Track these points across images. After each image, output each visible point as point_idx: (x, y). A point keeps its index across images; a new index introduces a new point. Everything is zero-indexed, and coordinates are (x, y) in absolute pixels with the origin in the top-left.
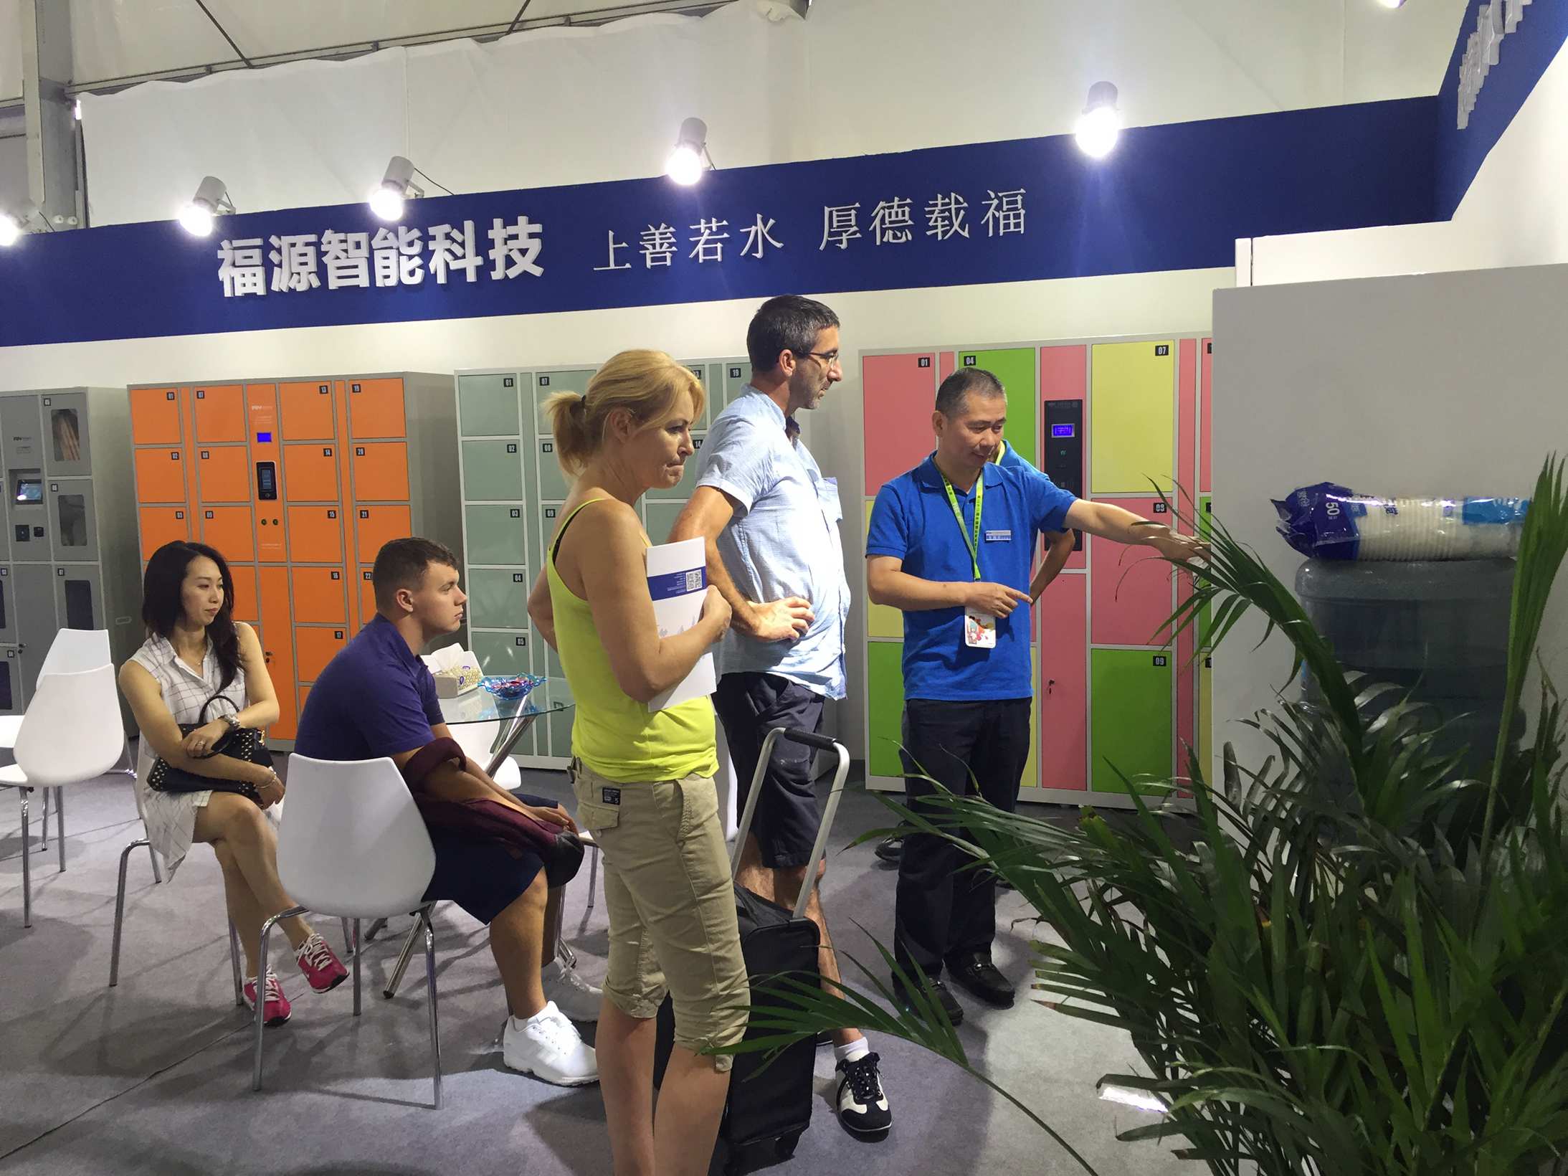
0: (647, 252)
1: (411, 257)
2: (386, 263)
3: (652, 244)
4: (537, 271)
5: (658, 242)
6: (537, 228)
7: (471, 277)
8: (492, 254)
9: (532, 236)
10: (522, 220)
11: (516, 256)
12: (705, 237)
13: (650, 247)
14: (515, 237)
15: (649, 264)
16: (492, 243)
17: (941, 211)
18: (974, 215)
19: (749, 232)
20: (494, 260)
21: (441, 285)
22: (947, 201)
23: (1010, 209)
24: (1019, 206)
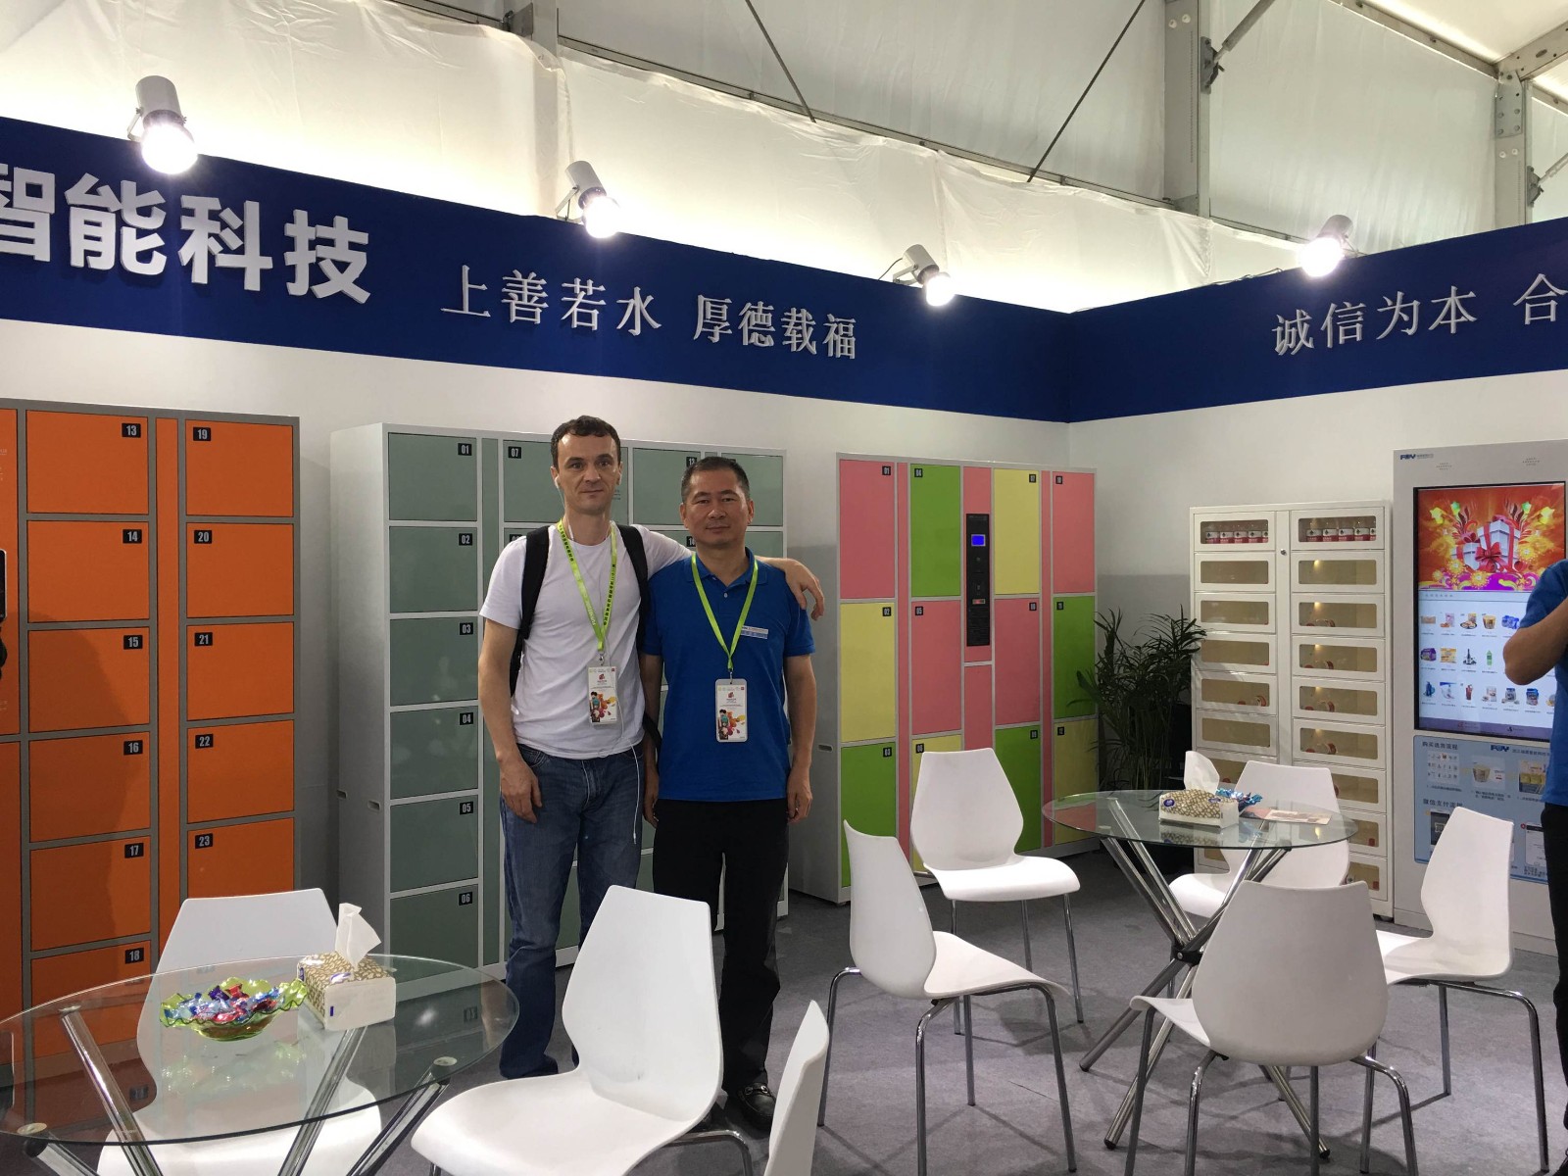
0: (514, 303)
1: (142, 233)
2: (93, 231)
3: (518, 294)
4: (361, 296)
5: (526, 293)
6: (363, 238)
7: (252, 283)
8: (290, 258)
9: (353, 246)
10: (341, 222)
11: (328, 268)
12: (580, 299)
13: (516, 297)
14: (330, 243)
15: (514, 318)
16: (290, 243)
17: (796, 325)
18: (820, 334)
19: (628, 304)
20: (293, 267)
21: (198, 286)
22: (800, 315)
23: (844, 335)
24: (851, 333)
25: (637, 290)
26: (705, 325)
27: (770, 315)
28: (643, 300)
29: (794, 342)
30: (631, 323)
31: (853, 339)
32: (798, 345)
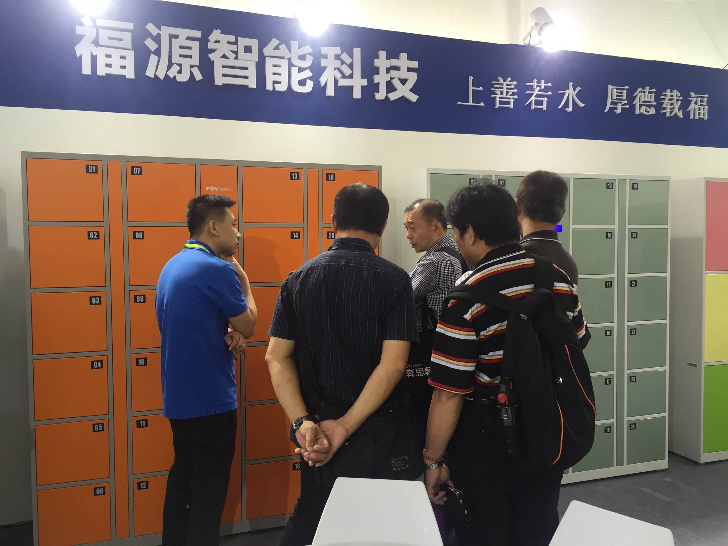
0: (498, 96)
1: (301, 70)
2: (277, 70)
3: (500, 91)
4: (413, 98)
5: (505, 90)
6: (415, 64)
7: (357, 94)
8: (377, 79)
9: (410, 70)
10: (403, 56)
11: (396, 83)
12: (536, 92)
13: (499, 93)
14: (397, 68)
15: (498, 105)
16: (376, 71)
17: (670, 100)
18: (685, 105)
19: (565, 93)
20: (378, 84)
21: (329, 97)
22: (672, 94)
23: (701, 105)
24: (705, 103)
25: (571, 84)
26: (612, 103)
27: (653, 95)
28: (574, 90)
29: (668, 110)
30: (566, 105)
31: (707, 107)
32: (671, 112)
